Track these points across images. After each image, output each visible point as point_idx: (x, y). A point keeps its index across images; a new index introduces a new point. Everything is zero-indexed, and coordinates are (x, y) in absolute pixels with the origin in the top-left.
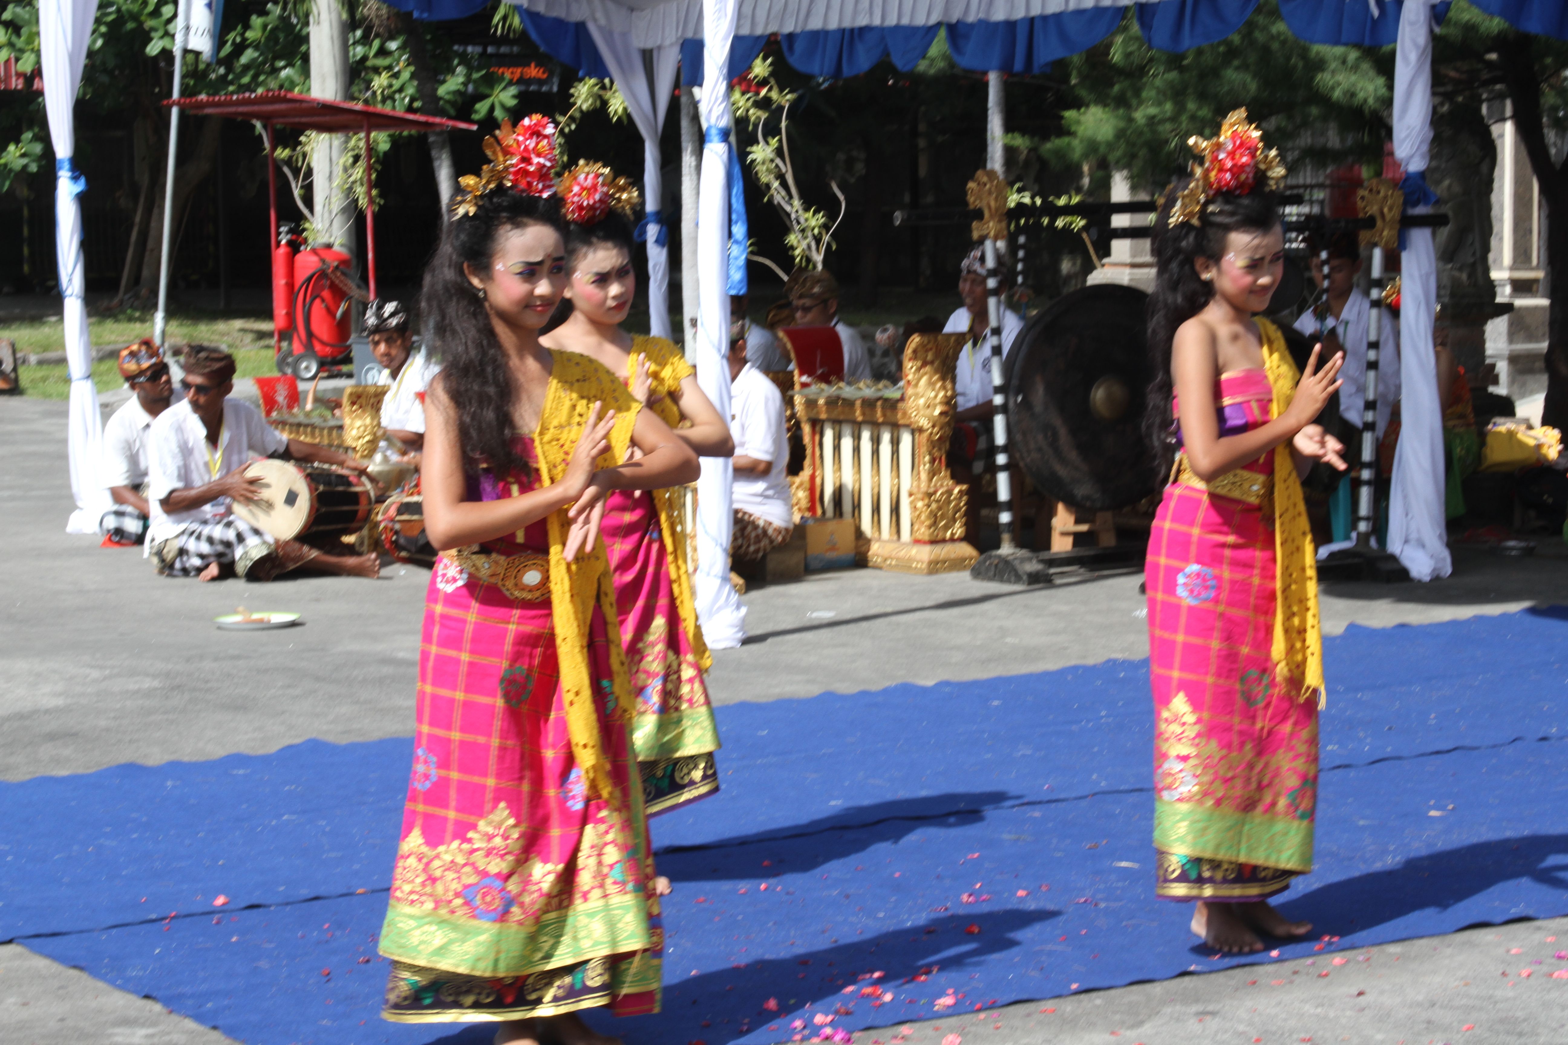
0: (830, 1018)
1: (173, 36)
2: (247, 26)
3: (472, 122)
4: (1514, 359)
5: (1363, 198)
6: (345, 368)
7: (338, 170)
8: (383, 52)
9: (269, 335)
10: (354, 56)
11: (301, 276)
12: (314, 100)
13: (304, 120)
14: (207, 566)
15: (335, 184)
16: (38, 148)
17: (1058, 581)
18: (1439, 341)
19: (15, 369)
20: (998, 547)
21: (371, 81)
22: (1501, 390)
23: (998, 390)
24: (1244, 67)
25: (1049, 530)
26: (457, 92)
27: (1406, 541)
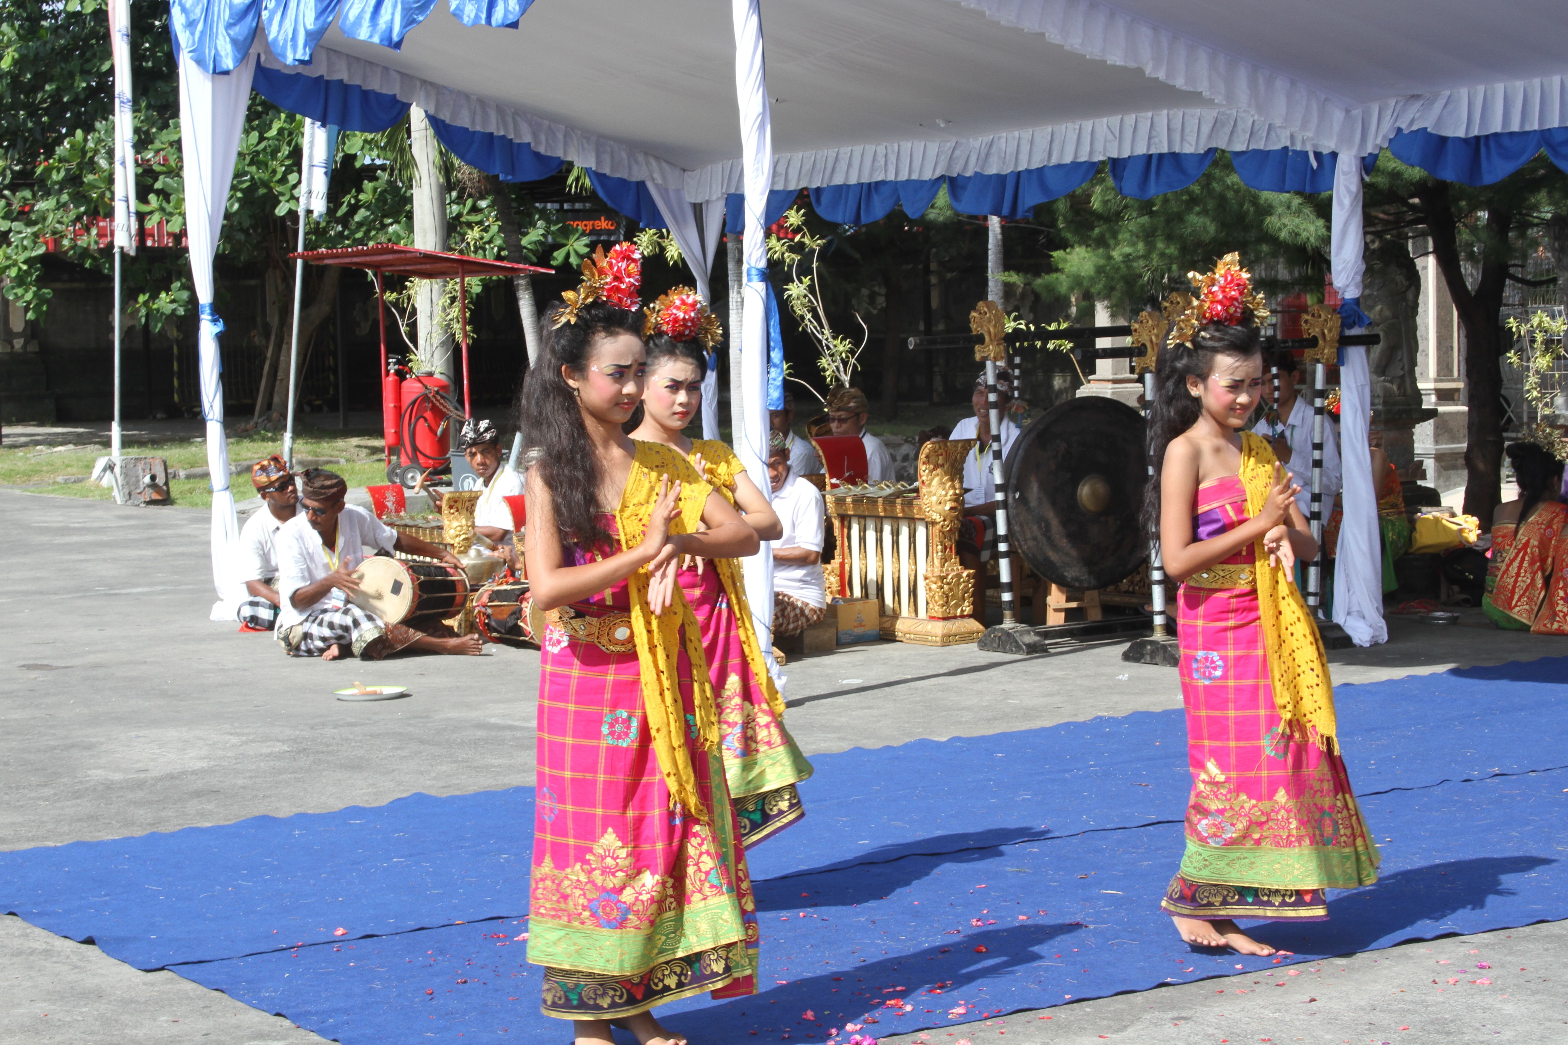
0: (859, 1027)
1: (297, 199)
2: (360, 190)
3: (552, 267)
4: (1439, 458)
5: (1306, 321)
6: (445, 478)
7: (438, 310)
8: (475, 210)
9: (380, 450)
10: (451, 213)
11: (407, 400)
12: (417, 251)
13: (408, 268)
14: (329, 647)
15: (435, 322)
16: (185, 295)
17: (1052, 651)
18: (1374, 442)
19: (166, 484)
20: (1001, 623)
21: (466, 234)
22: (1429, 483)
23: (999, 488)
24: (1205, 212)
25: (1044, 606)
26: (539, 242)
27: (1349, 613)
